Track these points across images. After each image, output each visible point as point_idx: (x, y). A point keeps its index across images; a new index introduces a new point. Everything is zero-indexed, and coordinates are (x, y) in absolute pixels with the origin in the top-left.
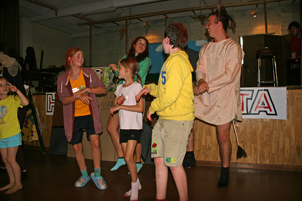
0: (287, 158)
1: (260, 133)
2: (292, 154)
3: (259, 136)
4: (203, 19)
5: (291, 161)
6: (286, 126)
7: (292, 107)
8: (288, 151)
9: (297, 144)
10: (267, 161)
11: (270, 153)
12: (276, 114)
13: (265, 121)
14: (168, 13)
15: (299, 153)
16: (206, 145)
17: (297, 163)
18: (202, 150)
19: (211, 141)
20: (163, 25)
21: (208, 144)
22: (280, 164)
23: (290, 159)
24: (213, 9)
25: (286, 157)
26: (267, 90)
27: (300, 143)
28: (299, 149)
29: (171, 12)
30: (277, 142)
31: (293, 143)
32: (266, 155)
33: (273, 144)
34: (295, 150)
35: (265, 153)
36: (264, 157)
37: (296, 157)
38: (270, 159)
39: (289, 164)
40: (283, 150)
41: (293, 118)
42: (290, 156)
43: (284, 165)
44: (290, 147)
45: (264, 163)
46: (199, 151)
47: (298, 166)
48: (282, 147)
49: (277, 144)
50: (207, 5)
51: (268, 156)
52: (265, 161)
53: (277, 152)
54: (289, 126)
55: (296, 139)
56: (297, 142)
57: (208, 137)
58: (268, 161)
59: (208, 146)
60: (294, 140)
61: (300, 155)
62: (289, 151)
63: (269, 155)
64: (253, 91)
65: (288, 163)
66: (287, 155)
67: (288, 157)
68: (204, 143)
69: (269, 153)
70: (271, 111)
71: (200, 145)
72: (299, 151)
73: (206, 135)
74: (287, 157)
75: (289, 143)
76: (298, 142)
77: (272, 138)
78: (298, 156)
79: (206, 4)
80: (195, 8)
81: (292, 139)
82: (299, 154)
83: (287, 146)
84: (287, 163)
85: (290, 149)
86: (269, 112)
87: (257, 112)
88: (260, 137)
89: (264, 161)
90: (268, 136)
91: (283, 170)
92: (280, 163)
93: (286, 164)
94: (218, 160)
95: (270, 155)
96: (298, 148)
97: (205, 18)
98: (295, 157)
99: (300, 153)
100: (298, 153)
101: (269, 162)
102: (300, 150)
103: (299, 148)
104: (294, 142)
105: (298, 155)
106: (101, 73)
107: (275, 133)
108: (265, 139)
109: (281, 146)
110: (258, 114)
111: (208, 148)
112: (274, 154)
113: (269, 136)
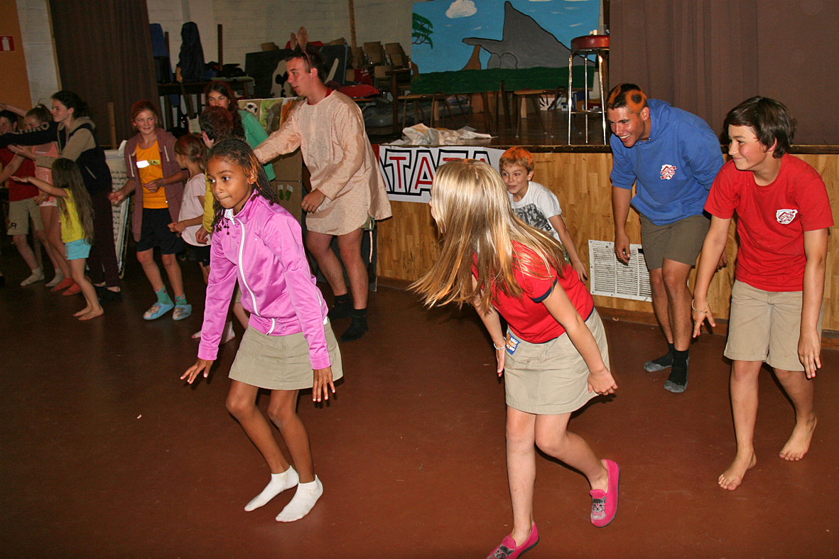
16: (407, 251)
18: (402, 261)
19: (414, 244)
21: (409, 249)
46: (398, 261)
57: (408, 236)
59: (409, 253)
68: (403, 249)
71: (399, 251)
73: (406, 234)
106: (256, 110)
111: (410, 256)
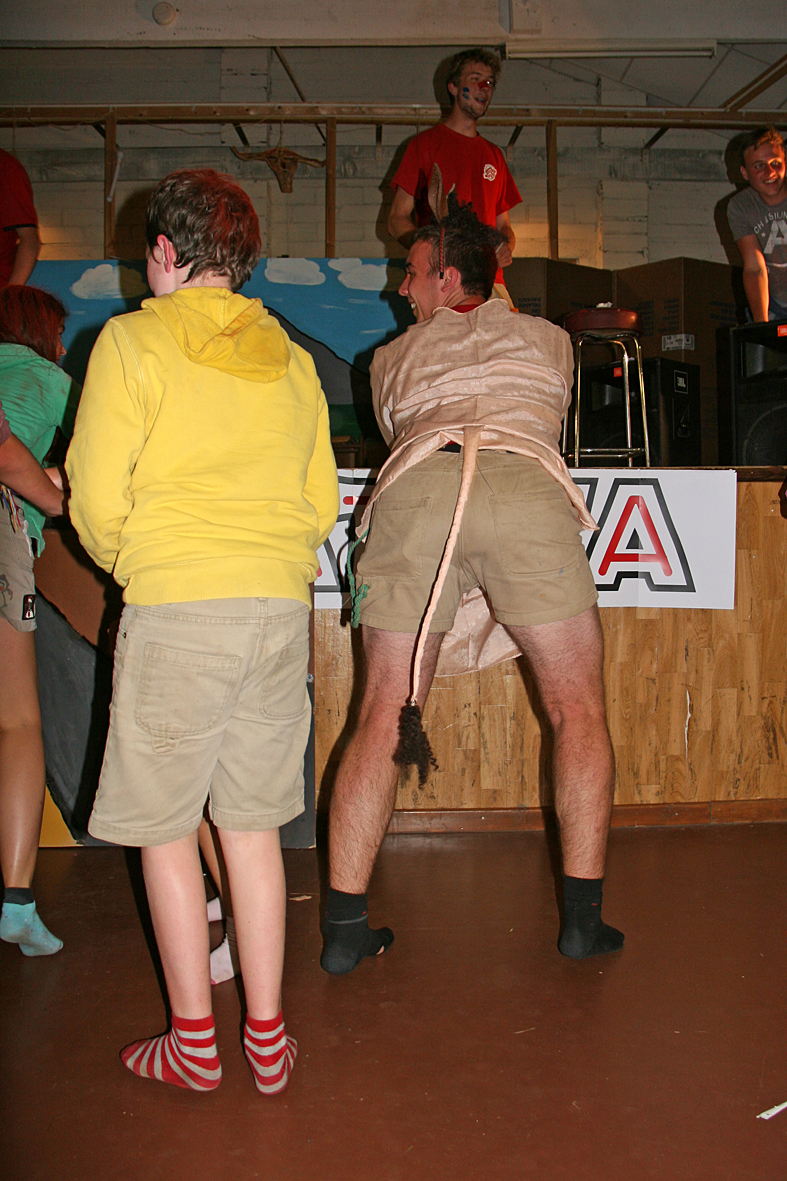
0: (727, 772)
1: (622, 671)
2: (746, 752)
3: (618, 684)
4: (284, 167)
5: (742, 781)
6: (727, 636)
7: (750, 556)
8: (730, 741)
9: (764, 710)
10: (648, 791)
11: (663, 757)
12: (690, 587)
13: (641, 616)
14: (121, 122)
15: (774, 748)
17: (768, 790)
20: (91, 179)
22: (700, 801)
23: (738, 776)
24: (335, 127)
25: (725, 769)
26: (655, 483)
27: (778, 706)
28: (774, 731)
29: (134, 119)
30: (691, 706)
31: (751, 709)
32: (644, 765)
33: (675, 715)
34: (759, 734)
35: (640, 757)
36: (636, 775)
37: (760, 763)
38: (662, 781)
39: (735, 794)
40: (713, 740)
41: (754, 602)
42: (739, 763)
43: (714, 801)
44: (740, 727)
45: (637, 800)
47: (766, 799)
48: (709, 729)
49: (689, 715)
50: (305, 105)
51: (653, 769)
52: (640, 793)
53: (689, 749)
54: (739, 634)
55: (761, 690)
56: (766, 702)
58: (654, 788)
60: (754, 693)
61: (774, 755)
62: (736, 742)
63: (659, 762)
64: (593, 483)
65: (732, 794)
66: (727, 760)
67: (731, 768)
69: (656, 755)
70: (669, 572)
72: (771, 741)
74: (728, 767)
75: (735, 709)
76: (771, 702)
77: (669, 689)
78: (767, 758)
79: (303, 100)
80: (252, 113)
81: (746, 689)
82: (772, 751)
83: (729, 722)
84: (729, 793)
85: (738, 731)
86: (659, 578)
87: (609, 578)
88: (621, 686)
89: (636, 792)
90: (654, 680)
91: (714, 822)
92: (699, 796)
93: (721, 797)
94: (437, 803)
95: (663, 766)
96: (770, 729)
97: (295, 162)
98: (758, 765)
99: (776, 746)
100: (769, 748)
101: (658, 794)
102: (775, 735)
103: (773, 724)
104: (755, 702)
105: (770, 755)
107: (682, 666)
108: (641, 698)
109: (705, 724)
110: (615, 587)
112: (677, 759)
113: (657, 681)
